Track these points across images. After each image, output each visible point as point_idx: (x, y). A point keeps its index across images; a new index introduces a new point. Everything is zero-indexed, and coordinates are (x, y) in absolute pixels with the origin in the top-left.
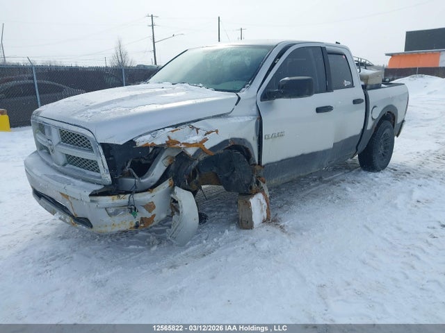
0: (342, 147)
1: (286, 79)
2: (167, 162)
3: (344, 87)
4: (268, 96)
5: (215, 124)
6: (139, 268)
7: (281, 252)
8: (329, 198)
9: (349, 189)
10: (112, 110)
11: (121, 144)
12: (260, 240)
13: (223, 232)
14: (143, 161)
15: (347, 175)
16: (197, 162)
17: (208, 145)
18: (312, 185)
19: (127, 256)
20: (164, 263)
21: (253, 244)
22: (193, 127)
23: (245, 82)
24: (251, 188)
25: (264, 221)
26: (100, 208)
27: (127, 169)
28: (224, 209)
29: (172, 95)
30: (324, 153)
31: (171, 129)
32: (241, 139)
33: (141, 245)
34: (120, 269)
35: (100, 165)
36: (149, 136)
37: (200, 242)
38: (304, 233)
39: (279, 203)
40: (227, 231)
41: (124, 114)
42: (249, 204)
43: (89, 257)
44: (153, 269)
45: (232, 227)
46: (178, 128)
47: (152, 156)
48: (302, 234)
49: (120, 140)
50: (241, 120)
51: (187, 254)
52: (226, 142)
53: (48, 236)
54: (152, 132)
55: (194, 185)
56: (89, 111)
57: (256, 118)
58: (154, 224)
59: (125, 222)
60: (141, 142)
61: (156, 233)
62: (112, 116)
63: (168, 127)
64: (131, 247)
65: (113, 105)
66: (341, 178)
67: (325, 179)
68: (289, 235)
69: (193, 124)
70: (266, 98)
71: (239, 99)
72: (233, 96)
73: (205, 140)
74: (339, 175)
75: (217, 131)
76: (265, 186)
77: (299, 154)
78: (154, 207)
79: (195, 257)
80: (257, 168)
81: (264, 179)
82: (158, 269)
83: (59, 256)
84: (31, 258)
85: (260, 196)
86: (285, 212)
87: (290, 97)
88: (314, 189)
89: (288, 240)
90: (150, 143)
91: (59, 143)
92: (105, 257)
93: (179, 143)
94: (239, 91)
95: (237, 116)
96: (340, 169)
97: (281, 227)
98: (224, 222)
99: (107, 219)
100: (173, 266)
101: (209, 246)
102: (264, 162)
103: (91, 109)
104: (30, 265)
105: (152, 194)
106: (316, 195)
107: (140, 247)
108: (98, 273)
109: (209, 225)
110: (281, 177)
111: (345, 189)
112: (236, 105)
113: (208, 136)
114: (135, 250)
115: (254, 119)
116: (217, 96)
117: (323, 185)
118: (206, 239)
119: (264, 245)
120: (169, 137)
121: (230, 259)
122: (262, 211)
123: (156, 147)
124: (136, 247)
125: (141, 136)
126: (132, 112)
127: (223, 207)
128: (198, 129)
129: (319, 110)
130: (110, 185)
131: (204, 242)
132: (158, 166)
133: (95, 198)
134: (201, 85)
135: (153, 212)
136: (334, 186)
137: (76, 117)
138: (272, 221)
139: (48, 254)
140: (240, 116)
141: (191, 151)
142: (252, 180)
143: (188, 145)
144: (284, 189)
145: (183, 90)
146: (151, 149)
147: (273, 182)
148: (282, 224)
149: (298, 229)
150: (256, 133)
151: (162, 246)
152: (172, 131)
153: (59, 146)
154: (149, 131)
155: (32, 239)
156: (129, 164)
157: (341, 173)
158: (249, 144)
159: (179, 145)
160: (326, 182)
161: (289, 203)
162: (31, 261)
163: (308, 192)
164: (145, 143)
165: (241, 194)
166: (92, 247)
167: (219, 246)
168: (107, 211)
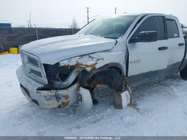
0: (172, 68)
1: (143, 32)
2: (76, 74)
3: (174, 37)
4: (133, 41)
5: (102, 55)
6: (61, 126)
7: (136, 124)
8: (164, 93)
9: (175, 89)
10: (51, 47)
11: (53, 64)
12: (125, 116)
13: (107, 109)
14: (65, 73)
15: (173, 81)
16: (92, 74)
17: (97, 66)
18: (155, 86)
19: (57, 119)
20: (74, 125)
21: (121, 118)
22: (90, 57)
23: (121, 34)
24: (122, 88)
25: (128, 105)
26: (42, 96)
27: (57, 77)
28: (109, 96)
29: (83, 40)
30: (162, 71)
31: (79, 57)
32: (116, 63)
33: (65, 113)
34: (52, 126)
35: (42, 75)
36: (67, 61)
37: (94, 114)
38: (149, 114)
39: (137, 95)
40: (108, 109)
41: (56, 49)
42: (121, 96)
43: (40, 118)
44: (68, 128)
45: (111, 107)
46: (83, 57)
47: (70, 70)
48: (148, 114)
49: (52, 63)
50: (117, 53)
51: (86, 121)
52: (108, 65)
53: (26, 104)
54: (68, 59)
55: (92, 85)
56: (40, 47)
57: (125, 52)
58: (69, 105)
59: (54, 103)
60: (62, 64)
61: (74, 107)
62: (50, 50)
63: (77, 56)
64: (61, 114)
65: (52, 45)
66: (170, 83)
67: (162, 83)
68: (141, 114)
69: (90, 55)
70: (132, 42)
71: (117, 42)
72: (114, 41)
73: (96, 63)
74: (169, 81)
75: (103, 59)
76: (129, 88)
77: (149, 71)
78: (69, 97)
79: (90, 123)
80: (126, 78)
81: (129, 84)
82: (70, 128)
83: (26, 116)
84: (14, 116)
85: (127, 92)
86: (140, 100)
87: (145, 41)
88: (156, 88)
89: (140, 117)
90: (67, 65)
91: (27, 62)
92: (47, 119)
93: (82, 64)
94: (117, 38)
95: (115, 51)
96: (170, 78)
97: (137, 109)
98: (108, 104)
99: (46, 102)
100: (78, 128)
101: (98, 117)
102: (129, 75)
103: (41, 46)
104: (13, 120)
105: (67, 91)
106: (157, 92)
107: (65, 114)
108: (41, 128)
109: (101, 105)
110: (138, 83)
111: (172, 89)
112: (115, 45)
113: (98, 62)
114: (61, 116)
115: (124, 53)
116: (105, 41)
117: (160, 86)
118: (97, 113)
119: (127, 119)
120: (77, 62)
121: (108, 126)
122: (127, 100)
123: (71, 67)
124: (63, 114)
125: (63, 60)
126: (60, 48)
127: (108, 95)
128: (93, 58)
129: (160, 49)
130: (47, 85)
131: (96, 114)
132: (71, 76)
133: (39, 91)
134: (98, 35)
135: (68, 100)
136: (166, 87)
137: (33, 50)
138: (133, 105)
139: (22, 114)
140: (117, 51)
141: (89, 69)
142: (122, 84)
143: (87, 66)
144: (140, 87)
145: (89, 38)
146: (69, 67)
147: (134, 85)
148: (138, 107)
149: (146, 111)
150: (125, 60)
151: (75, 115)
152: (79, 59)
153: (27, 64)
154: (67, 58)
155: (18, 106)
156: (58, 75)
157: (170, 80)
158: (121, 66)
159: (82, 66)
160: (162, 84)
161: (142, 95)
162: (14, 117)
163: (153, 89)
164: (64, 64)
165: (117, 90)
166: (43, 112)
167: (104, 118)
168: (45, 97)
